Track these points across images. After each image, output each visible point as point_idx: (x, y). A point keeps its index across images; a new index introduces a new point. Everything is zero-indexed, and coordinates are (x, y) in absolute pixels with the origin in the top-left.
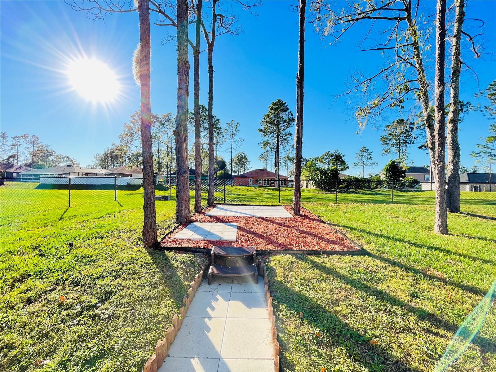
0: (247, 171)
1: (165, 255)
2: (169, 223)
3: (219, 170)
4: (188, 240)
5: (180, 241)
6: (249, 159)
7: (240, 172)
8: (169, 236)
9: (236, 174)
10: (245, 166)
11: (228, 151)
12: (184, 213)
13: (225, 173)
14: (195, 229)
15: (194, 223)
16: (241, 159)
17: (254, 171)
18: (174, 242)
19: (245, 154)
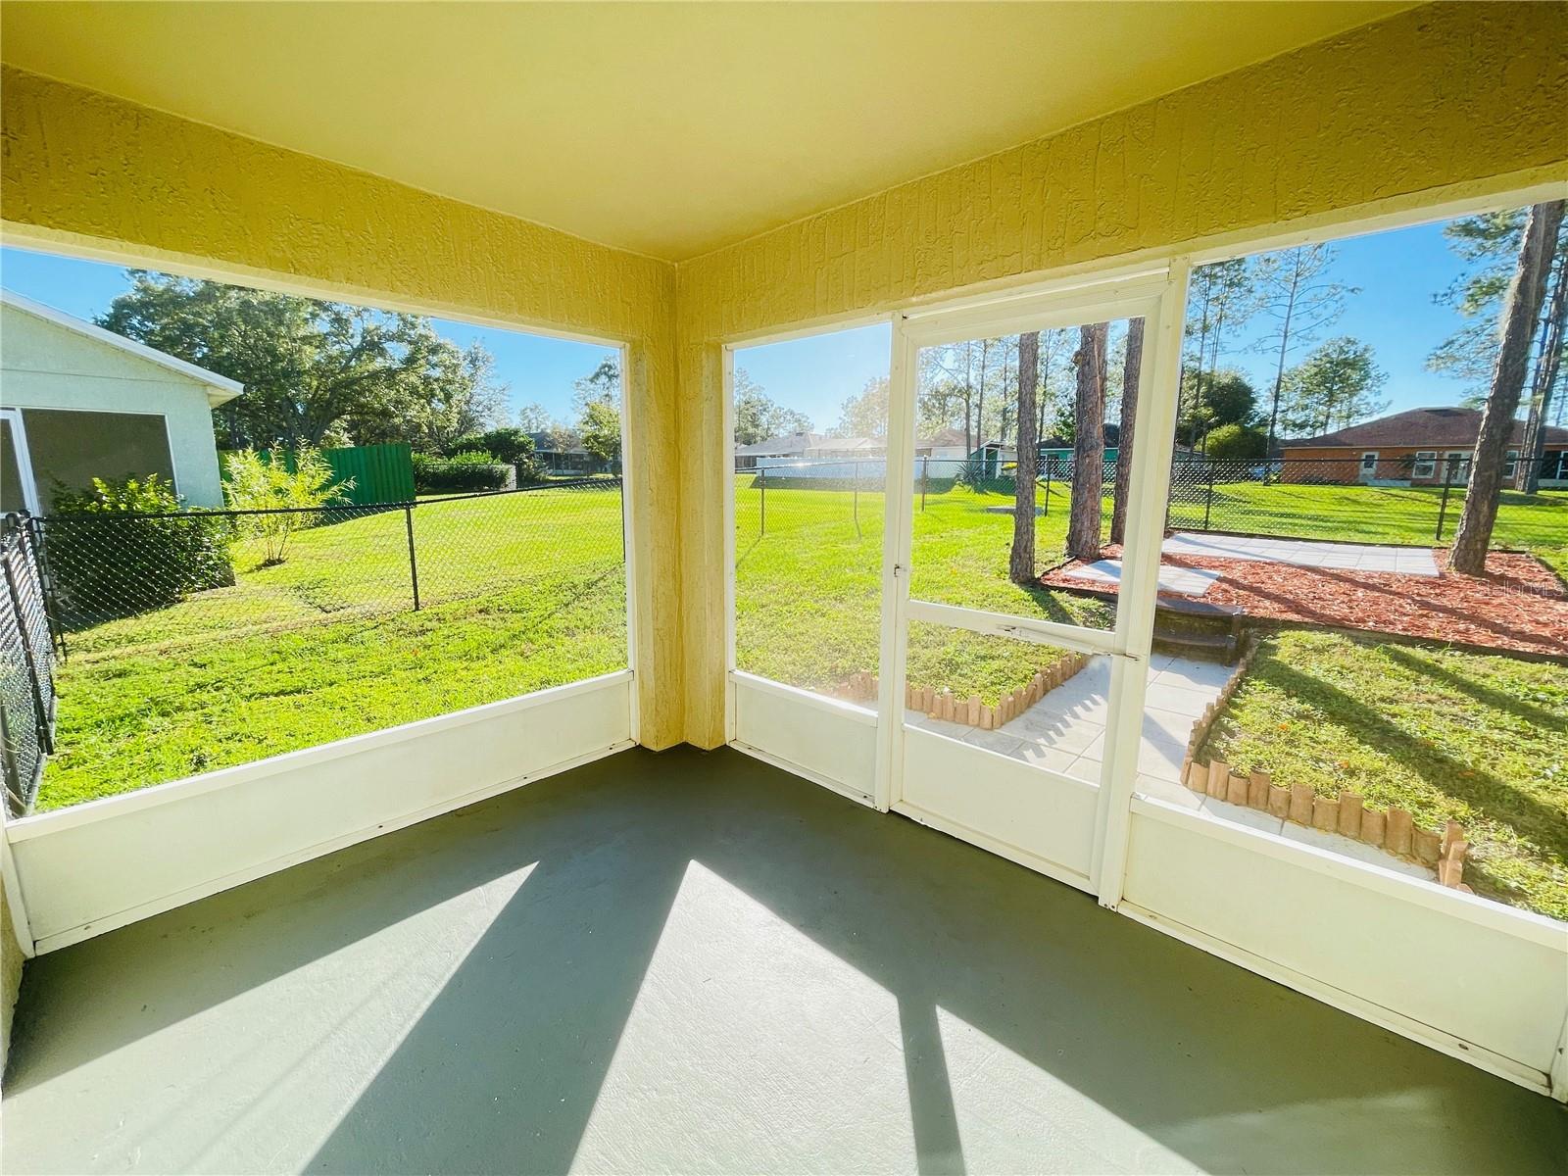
0: (1357, 421)
1: (1050, 595)
2: (1052, 556)
3: (1219, 424)
4: (1094, 582)
5: (1075, 580)
6: (1378, 362)
7: (1324, 425)
8: (1055, 572)
9: (1305, 434)
10: (1355, 399)
11: (1265, 346)
12: (1086, 536)
13: (1245, 432)
14: (1110, 569)
15: (1108, 561)
16: (1335, 372)
17: (1398, 418)
18: (1064, 581)
19: (1361, 347)
